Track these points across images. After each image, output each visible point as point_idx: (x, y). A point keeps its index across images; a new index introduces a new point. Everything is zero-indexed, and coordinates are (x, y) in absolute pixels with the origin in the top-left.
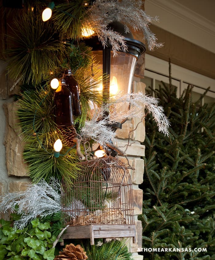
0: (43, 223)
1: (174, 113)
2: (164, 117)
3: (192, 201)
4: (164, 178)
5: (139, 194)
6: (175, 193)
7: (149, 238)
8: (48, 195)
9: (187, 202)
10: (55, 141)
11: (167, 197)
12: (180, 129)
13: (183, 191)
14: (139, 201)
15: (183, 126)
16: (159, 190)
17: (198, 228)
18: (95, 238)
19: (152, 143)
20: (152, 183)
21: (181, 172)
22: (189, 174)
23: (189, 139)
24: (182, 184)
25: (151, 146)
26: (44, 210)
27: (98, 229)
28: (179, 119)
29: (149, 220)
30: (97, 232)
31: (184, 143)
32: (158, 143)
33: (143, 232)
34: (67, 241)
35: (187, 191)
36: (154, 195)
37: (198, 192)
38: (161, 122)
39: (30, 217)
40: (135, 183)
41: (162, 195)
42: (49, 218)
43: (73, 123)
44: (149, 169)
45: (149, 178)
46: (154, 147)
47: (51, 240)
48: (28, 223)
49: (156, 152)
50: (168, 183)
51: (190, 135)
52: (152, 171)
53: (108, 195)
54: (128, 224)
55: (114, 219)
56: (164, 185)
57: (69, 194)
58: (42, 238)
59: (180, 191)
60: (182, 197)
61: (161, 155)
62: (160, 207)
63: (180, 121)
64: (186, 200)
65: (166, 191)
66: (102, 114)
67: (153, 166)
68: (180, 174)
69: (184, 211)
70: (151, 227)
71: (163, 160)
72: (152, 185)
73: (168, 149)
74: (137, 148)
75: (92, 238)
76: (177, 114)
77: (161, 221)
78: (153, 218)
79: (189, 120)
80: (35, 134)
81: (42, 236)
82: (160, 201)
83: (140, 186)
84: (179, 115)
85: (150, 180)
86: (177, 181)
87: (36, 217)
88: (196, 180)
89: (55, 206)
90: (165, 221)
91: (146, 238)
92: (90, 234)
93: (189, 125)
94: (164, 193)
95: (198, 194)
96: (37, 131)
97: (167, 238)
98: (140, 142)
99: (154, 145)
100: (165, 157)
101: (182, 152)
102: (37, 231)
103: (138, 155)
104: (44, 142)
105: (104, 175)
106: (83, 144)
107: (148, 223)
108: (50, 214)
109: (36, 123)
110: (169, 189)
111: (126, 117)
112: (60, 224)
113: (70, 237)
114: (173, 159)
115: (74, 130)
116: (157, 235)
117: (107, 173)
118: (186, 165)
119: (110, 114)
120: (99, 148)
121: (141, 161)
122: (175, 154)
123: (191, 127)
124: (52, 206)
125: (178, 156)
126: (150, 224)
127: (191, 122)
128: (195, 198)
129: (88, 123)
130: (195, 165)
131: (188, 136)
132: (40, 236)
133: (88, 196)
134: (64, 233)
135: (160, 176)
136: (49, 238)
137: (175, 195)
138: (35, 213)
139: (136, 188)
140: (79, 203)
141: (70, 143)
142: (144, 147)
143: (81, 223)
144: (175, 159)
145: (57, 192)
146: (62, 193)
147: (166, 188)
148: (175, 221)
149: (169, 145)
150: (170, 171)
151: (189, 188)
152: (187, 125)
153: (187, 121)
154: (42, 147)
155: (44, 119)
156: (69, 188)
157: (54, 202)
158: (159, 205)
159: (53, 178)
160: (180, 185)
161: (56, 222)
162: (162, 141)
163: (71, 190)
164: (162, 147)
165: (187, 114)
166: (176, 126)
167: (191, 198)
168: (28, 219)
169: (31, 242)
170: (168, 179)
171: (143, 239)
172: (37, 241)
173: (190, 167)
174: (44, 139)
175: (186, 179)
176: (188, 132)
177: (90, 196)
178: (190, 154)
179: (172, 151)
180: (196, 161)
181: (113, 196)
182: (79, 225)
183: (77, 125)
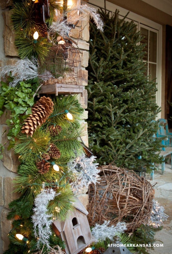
0: (27, 83)
1: (107, 26)
2: (100, 20)
3: (118, 80)
4: (101, 65)
5: (86, 73)
6: (107, 76)
7: (92, 102)
8: (30, 67)
9: (115, 81)
10: (34, 33)
11: (103, 78)
12: (111, 37)
13: (113, 74)
14: (86, 77)
15: (113, 35)
16: (98, 74)
17: (122, 97)
18: (59, 91)
19: (94, 45)
20: (94, 69)
21: (112, 62)
22: (116, 63)
23: (116, 43)
24: (112, 69)
25: (93, 47)
26: (27, 77)
27: (60, 86)
28: (111, 30)
29: (91, 91)
30: (59, 88)
31: (113, 45)
32: (98, 45)
33: (88, 99)
34: (42, 95)
35: (116, 74)
36: (95, 77)
37: (122, 75)
38: (99, 24)
39: (19, 80)
40: (83, 66)
41: (100, 76)
42: (30, 81)
43: (45, 22)
44: (92, 60)
45: (92, 66)
46: (95, 47)
47: (32, 94)
48: (18, 84)
49: (96, 49)
50: (103, 69)
51: (117, 41)
52: (94, 61)
53: (66, 69)
54: (79, 85)
55: (70, 81)
56: (101, 70)
57: (43, 67)
58: (26, 92)
59: (110, 74)
60: (112, 78)
61: (99, 52)
62: (98, 83)
63: (111, 31)
64: (114, 80)
65: (103, 74)
66: (63, 18)
67: (94, 58)
68: (111, 63)
69: (113, 86)
70: (93, 96)
71: (101, 55)
72: (94, 70)
73: (104, 48)
74: (84, 45)
75: (56, 91)
76: (109, 27)
77: (99, 91)
78: (94, 90)
79: (116, 31)
80: (22, 29)
81: (27, 91)
82: (98, 80)
83: (87, 69)
84: (110, 28)
85: (92, 67)
86: (109, 68)
87: (22, 80)
88: (121, 68)
89: (34, 74)
90: (102, 91)
91: (90, 102)
92: (55, 89)
93: (117, 34)
94: (101, 76)
95: (122, 76)
96: (23, 28)
97: (103, 102)
98: (86, 41)
99: (95, 46)
100: (102, 54)
101: (112, 50)
102: (23, 88)
103: (85, 49)
104: (27, 34)
105: (64, 56)
106: (51, 36)
107: (91, 93)
108: (31, 78)
109: (23, 23)
110: (104, 73)
111: (77, 20)
112: (37, 84)
113: (43, 92)
114: (106, 54)
115: (45, 26)
116: (97, 100)
117: (66, 55)
118: (115, 58)
119: (67, 18)
120: (61, 40)
121: (87, 53)
122: (108, 51)
123: (118, 35)
124: (32, 74)
125: (110, 52)
126: (92, 94)
127: (118, 32)
128: (120, 79)
129: (54, 23)
130: (120, 58)
131: (116, 41)
132: (25, 91)
133: (54, 69)
134: (40, 89)
135: (99, 64)
136: (31, 93)
137: (108, 77)
138: (22, 78)
139: (84, 69)
140: (48, 73)
141: (43, 35)
142: (89, 44)
143: (50, 83)
144: (108, 54)
145: (36, 65)
146: (38, 66)
147: (102, 73)
148: (108, 92)
149: (104, 46)
150: (104, 61)
151: (116, 72)
152: (115, 34)
153: (115, 32)
154: (26, 37)
155: (27, 20)
156: (42, 62)
157: (33, 71)
158: (98, 82)
159: (33, 57)
160: (111, 70)
161: (35, 83)
162: (100, 43)
163: (44, 64)
164: (100, 47)
165: (115, 27)
166: (109, 35)
167: (118, 79)
168: (18, 81)
169: (19, 94)
170: (104, 66)
171: (88, 103)
172: (23, 94)
173: (117, 59)
174: (27, 32)
175: (115, 67)
176: (116, 39)
177: (55, 69)
178: (117, 51)
179: (106, 50)
180: (121, 56)
181: (70, 70)
182: (49, 84)
183: (48, 24)
